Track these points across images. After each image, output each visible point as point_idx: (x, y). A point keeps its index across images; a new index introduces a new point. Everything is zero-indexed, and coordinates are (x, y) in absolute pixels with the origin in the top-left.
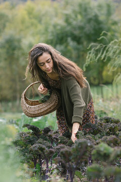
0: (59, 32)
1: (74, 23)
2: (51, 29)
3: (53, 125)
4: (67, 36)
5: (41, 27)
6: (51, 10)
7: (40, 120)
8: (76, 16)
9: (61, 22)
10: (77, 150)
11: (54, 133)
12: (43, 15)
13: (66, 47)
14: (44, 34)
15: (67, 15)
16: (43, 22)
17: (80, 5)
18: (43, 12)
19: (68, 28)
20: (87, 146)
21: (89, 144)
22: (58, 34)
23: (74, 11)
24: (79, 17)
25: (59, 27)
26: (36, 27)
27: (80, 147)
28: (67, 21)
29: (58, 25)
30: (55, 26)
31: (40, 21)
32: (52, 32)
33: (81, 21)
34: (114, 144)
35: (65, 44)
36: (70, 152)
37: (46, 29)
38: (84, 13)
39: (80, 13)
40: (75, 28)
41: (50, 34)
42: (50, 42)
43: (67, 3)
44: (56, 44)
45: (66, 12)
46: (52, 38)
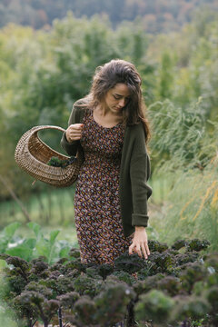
0: (47, 85)
1: (75, 67)
2: (33, 78)
4: (62, 92)
5: (15, 77)
6: (34, 45)
7: (21, 245)
8: (80, 58)
9: (52, 67)
10: (106, 302)
11: (52, 270)
12: (20, 55)
13: (60, 113)
14: (20, 88)
15: (61, 54)
16: (18, 68)
17: (88, 38)
18: (20, 50)
19: (66, 78)
20: (125, 294)
21: (128, 292)
22: (45, 89)
23: (76, 48)
24: (85, 59)
25: (47, 77)
26: (6, 76)
27: (111, 296)
29: (46, 72)
30: (40, 75)
31: (13, 65)
32: (36, 85)
33: (87, 66)
35: (58, 108)
36: (92, 306)
37: (25, 80)
38: (93, 52)
39: (87, 52)
40: (76, 79)
41: (31, 89)
42: (31, 103)
43: (61, 33)
44: (43, 106)
45: (59, 49)
46: (34, 95)
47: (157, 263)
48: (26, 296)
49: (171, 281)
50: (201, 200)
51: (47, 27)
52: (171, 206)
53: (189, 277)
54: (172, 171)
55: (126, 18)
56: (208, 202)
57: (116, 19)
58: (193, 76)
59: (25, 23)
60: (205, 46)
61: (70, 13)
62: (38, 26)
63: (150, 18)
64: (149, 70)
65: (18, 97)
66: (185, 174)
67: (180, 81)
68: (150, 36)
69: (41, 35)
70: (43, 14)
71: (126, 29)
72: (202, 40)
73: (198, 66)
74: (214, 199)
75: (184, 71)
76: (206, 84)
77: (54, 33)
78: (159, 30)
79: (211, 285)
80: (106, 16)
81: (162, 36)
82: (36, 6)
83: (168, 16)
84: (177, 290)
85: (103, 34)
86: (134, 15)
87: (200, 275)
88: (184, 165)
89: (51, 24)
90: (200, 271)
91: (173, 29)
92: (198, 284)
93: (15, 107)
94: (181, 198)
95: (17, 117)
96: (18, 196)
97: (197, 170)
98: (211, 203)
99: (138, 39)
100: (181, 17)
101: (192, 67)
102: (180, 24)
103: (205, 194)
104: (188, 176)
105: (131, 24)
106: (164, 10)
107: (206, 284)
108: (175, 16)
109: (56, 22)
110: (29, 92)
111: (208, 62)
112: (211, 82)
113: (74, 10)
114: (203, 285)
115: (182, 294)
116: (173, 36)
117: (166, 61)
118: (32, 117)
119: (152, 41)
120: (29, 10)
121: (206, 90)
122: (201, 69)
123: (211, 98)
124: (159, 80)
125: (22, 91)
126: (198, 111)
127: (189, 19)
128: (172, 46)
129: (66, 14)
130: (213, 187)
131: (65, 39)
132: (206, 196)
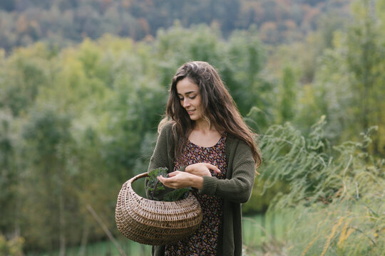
0: (149, 105)
2: (133, 98)
5: (111, 96)
6: (133, 60)
9: (154, 85)
12: (118, 71)
14: (117, 109)
15: (166, 70)
16: (116, 85)
17: (194, 51)
18: (117, 64)
22: (147, 111)
25: (149, 96)
26: (102, 95)
29: (148, 91)
30: (141, 94)
31: (110, 83)
32: (136, 106)
37: (123, 100)
41: (131, 110)
42: (130, 126)
43: (166, 46)
44: (145, 130)
45: (164, 64)
46: (135, 117)
50: (326, 240)
51: (149, 38)
52: (292, 247)
54: (292, 207)
55: (241, 28)
56: (334, 243)
57: (228, 29)
58: (319, 93)
59: (123, 34)
60: (331, 57)
61: (177, 22)
62: (139, 37)
63: (269, 26)
64: (267, 87)
65: (115, 120)
66: (307, 209)
67: (304, 99)
68: (268, 48)
69: (143, 47)
70: (144, 23)
71: (239, 39)
72: (328, 52)
73: (325, 81)
74: (342, 238)
75: (308, 88)
76: (333, 104)
77: (157, 44)
78: (281, 40)
80: (215, 25)
81: (284, 48)
82: (136, 13)
83: (290, 24)
85: (212, 46)
86: (253, 20)
88: (305, 198)
89: (154, 35)
91: (296, 39)
93: (111, 131)
94: (303, 237)
95: (114, 143)
96: (115, 236)
97: (321, 204)
98: (339, 243)
99: (253, 52)
100: (306, 25)
101: (318, 83)
102: (305, 33)
103: (331, 232)
104: (310, 211)
105: (243, 33)
106: (286, 16)
108: (299, 23)
109: (161, 32)
110: (130, 116)
111: (336, 77)
112: (340, 101)
113: (180, 18)
116: (296, 47)
117: (289, 75)
118: (132, 143)
119: (271, 53)
120: (128, 18)
121: (334, 111)
122: (328, 85)
123: (341, 120)
124: (280, 99)
125: (120, 113)
126: (323, 135)
127: (314, 27)
128: (295, 58)
129: (172, 24)
130: (340, 223)
131: (170, 52)
132: (332, 235)
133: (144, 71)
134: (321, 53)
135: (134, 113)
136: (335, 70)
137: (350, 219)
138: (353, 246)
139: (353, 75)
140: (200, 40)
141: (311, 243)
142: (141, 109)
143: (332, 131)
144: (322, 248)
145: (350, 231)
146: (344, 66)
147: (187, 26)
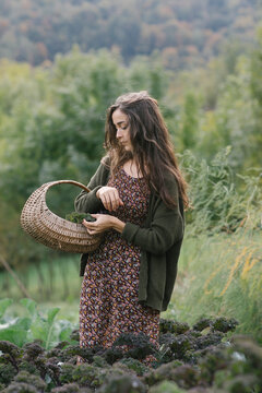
0: (48, 132)
1: (82, 113)
2: (31, 125)
3: (43, 338)
4: (66, 141)
5: (9, 123)
6: (31, 84)
7: (13, 327)
8: (86, 100)
9: (53, 111)
11: (49, 356)
12: (15, 96)
13: (64, 165)
14: (15, 136)
15: (64, 96)
16: (13, 111)
17: (95, 76)
18: (14, 90)
19: (69, 125)
20: (131, 387)
22: (46, 138)
23: (82, 89)
24: (93, 101)
25: (48, 123)
27: (115, 390)
28: (66, 108)
29: (46, 117)
30: (39, 120)
31: (8, 109)
32: (34, 133)
33: (96, 111)
34: (187, 382)
35: (61, 160)
37: (21, 127)
38: (102, 93)
39: (95, 93)
40: (83, 125)
41: (28, 138)
42: (28, 154)
43: (64, 70)
44: (43, 157)
45: (63, 90)
46: (32, 145)
47: (172, 349)
48: (15, 389)
49: (188, 369)
50: (229, 270)
51: (47, 63)
52: (194, 278)
53: (210, 365)
54: (195, 237)
55: (142, 53)
56: (237, 274)
57: (129, 53)
58: (221, 121)
59: (21, 59)
60: (234, 84)
61: (76, 47)
62: (37, 62)
63: (171, 51)
64: (169, 114)
65: (12, 148)
66: (210, 239)
67: (206, 126)
68: (170, 73)
69: (41, 73)
70: (42, 48)
71: (140, 65)
72: (231, 78)
73: (228, 107)
74: (245, 269)
75: (210, 115)
76: (236, 131)
77: (56, 70)
78: (182, 66)
79: (235, 374)
80: (116, 50)
81: (185, 73)
82: (34, 37)
83: (192, 49)
84: (196, 381)
85: (113, 71)
86: (151, 48)
87: (222, 363)
88: (209, 229)
89: (52, 59)
90: (222, 357)
91: (196, 65)
92: (220, 374)
93: (8, 159)
94: (205, 267)
95: (11, 171)
96: (12, 267)
97: (224, 234)
98: (242, 274)
99: (156, 78)
100: (208, 50)
101: (220, 110)
102: (206, 58)
103: (234, 263)
104: (214, 241)
105: (145, 58)
106: (187, 42)
107: (229, 373)
108: (201, 49)
109: (58, 57)
110: (28, 143)
111: (239, 103)
112: (242, 128)
113: (80, 42)
114: (226, 374)
115: (202, 385)
116: (198, 73)
117: (191, 102)
118: (30, 171)
119: (172, 79)
120: (25, 42)
121: (237, 138)
122: (231, 112)
123: (243, 147)
124: (181, 126)
125: (17, 141)
126: (226, 163)
127: (216, 52)
128: (196, 84)
129: (70, 49)
130: (243, 254)
131: (69, 77)
132: (236, 265)
133: (42, 97)
134: (223, 79)
135: (31, 141)
136: (238, 96)
137: (254, 249)
138: (256, 276)
139: (256, 102)
140: (101, 66)
141: (214, 273)
142: (39, 137)
143: (235, 158)
144: (225, 279)
145: (254, 261)
146: (247, 93)
147: (86, 51)
